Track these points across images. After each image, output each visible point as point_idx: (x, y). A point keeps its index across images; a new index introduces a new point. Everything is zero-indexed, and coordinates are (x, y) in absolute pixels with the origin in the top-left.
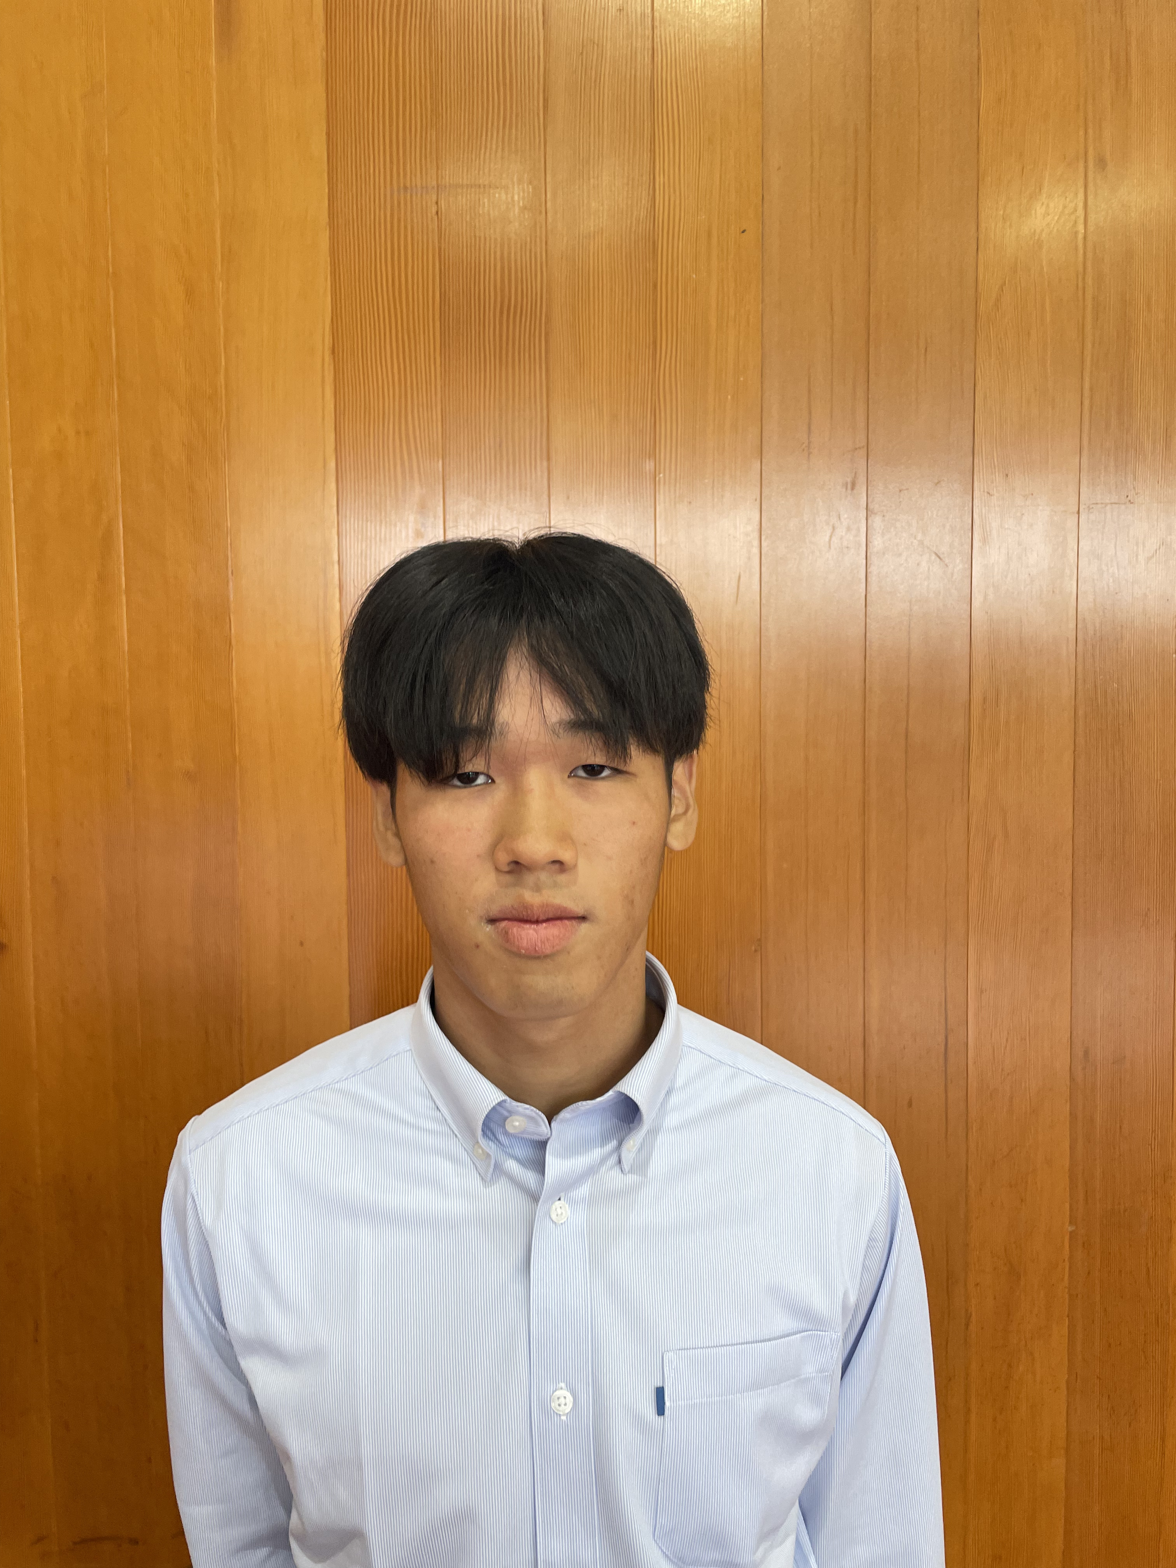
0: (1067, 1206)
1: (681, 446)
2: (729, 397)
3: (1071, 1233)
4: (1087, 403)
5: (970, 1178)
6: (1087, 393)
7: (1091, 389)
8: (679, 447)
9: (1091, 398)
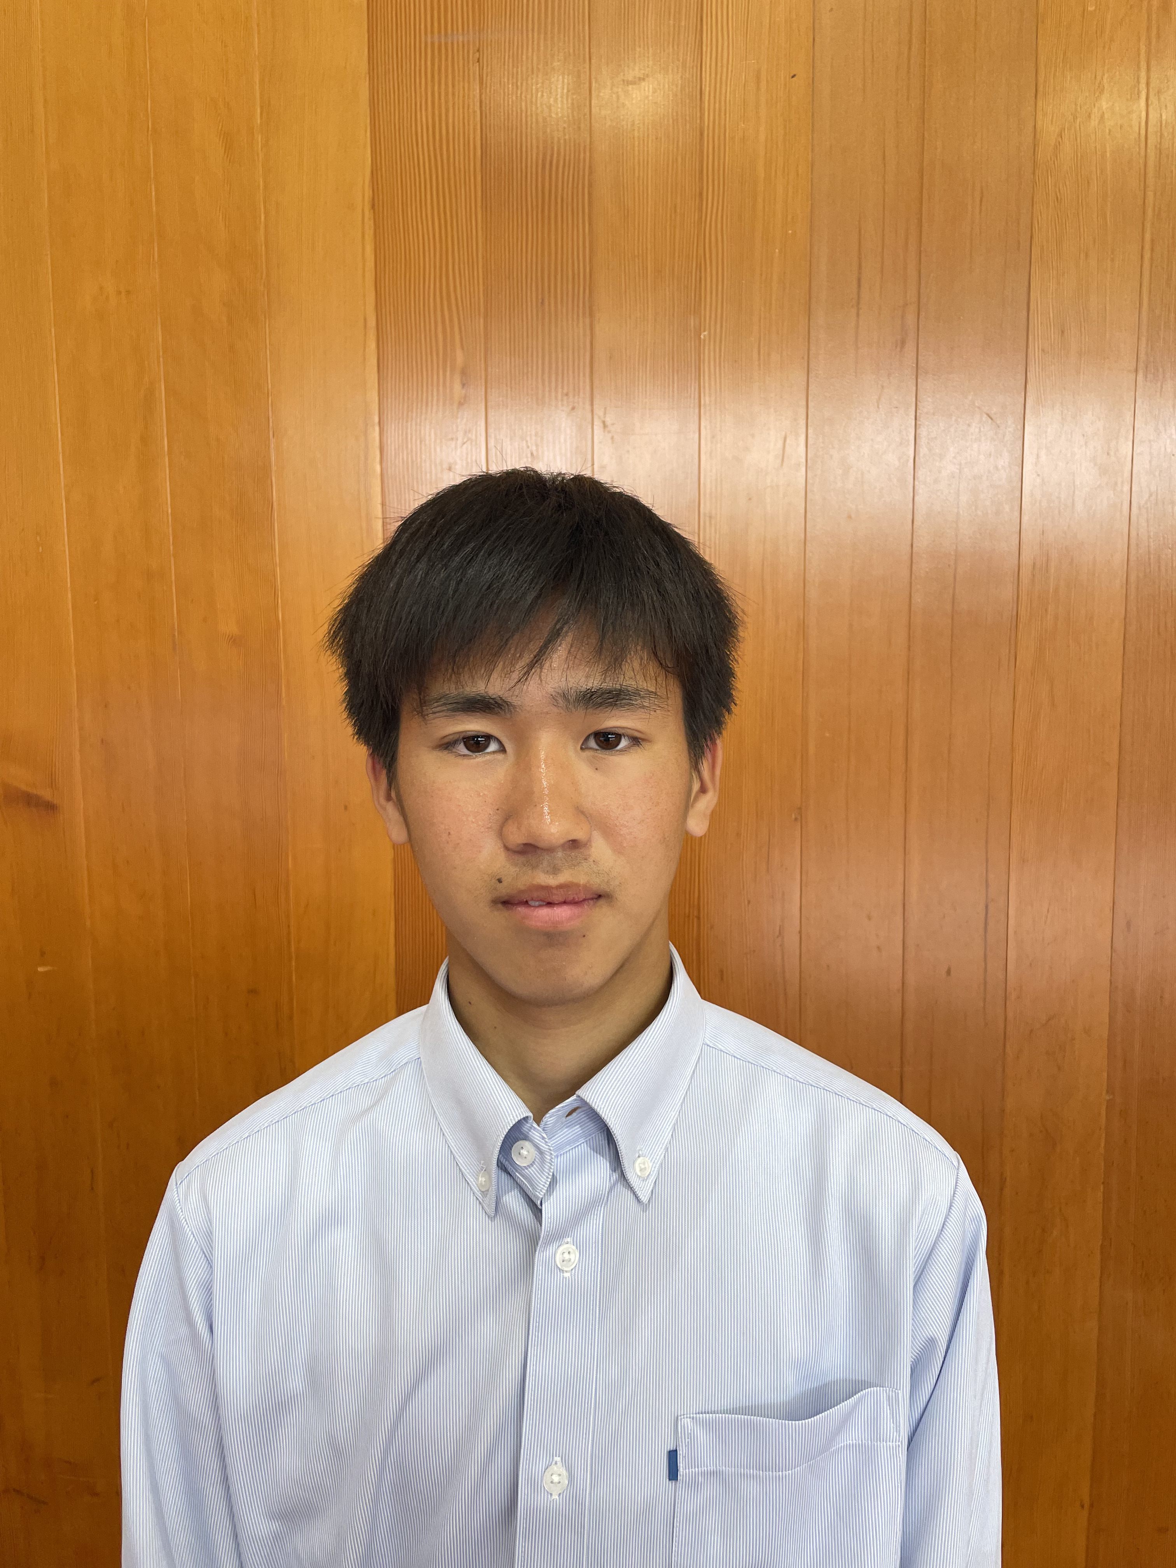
0: (1105, 1074)
1: (727, 303)
2: (777, 250)
3: (1108, 1101)
4: (1147, 255)
5: (1008, 1046)
6: (1147, 246)
7: (1152, 241)
8: (725, 304)
9: (1152, 250)
